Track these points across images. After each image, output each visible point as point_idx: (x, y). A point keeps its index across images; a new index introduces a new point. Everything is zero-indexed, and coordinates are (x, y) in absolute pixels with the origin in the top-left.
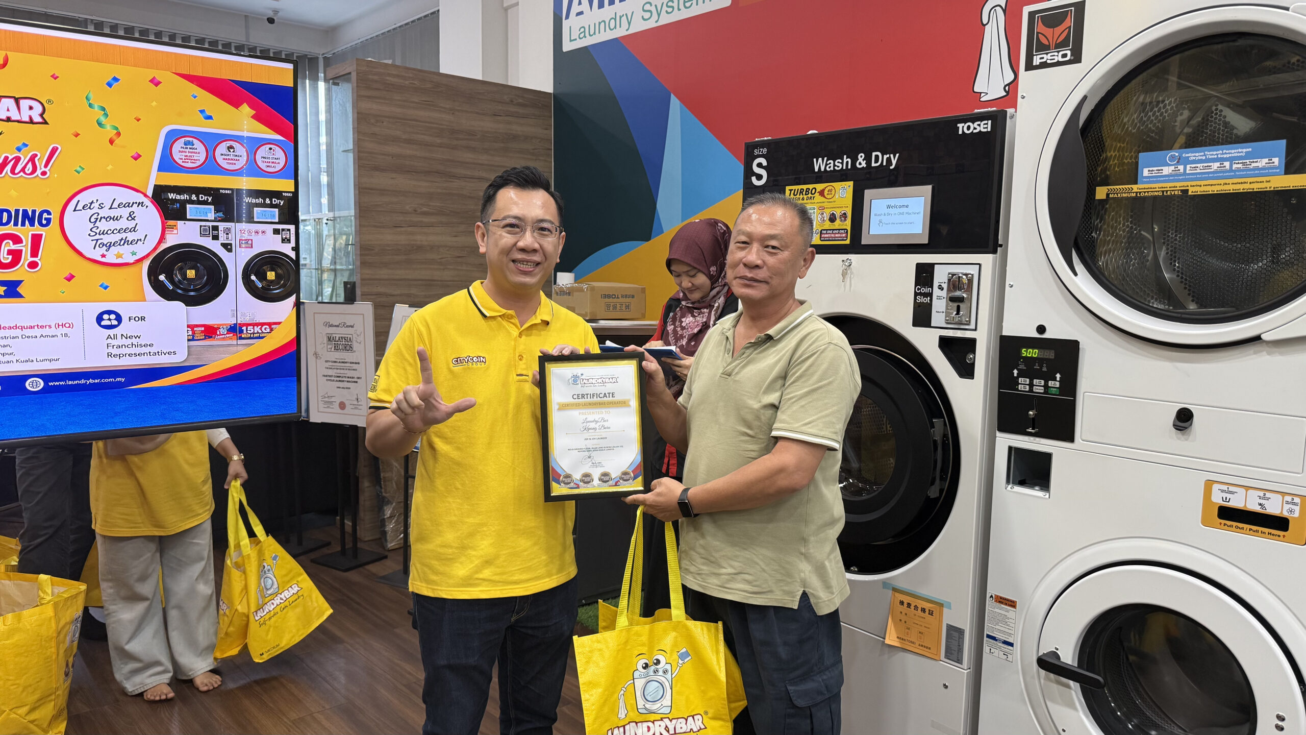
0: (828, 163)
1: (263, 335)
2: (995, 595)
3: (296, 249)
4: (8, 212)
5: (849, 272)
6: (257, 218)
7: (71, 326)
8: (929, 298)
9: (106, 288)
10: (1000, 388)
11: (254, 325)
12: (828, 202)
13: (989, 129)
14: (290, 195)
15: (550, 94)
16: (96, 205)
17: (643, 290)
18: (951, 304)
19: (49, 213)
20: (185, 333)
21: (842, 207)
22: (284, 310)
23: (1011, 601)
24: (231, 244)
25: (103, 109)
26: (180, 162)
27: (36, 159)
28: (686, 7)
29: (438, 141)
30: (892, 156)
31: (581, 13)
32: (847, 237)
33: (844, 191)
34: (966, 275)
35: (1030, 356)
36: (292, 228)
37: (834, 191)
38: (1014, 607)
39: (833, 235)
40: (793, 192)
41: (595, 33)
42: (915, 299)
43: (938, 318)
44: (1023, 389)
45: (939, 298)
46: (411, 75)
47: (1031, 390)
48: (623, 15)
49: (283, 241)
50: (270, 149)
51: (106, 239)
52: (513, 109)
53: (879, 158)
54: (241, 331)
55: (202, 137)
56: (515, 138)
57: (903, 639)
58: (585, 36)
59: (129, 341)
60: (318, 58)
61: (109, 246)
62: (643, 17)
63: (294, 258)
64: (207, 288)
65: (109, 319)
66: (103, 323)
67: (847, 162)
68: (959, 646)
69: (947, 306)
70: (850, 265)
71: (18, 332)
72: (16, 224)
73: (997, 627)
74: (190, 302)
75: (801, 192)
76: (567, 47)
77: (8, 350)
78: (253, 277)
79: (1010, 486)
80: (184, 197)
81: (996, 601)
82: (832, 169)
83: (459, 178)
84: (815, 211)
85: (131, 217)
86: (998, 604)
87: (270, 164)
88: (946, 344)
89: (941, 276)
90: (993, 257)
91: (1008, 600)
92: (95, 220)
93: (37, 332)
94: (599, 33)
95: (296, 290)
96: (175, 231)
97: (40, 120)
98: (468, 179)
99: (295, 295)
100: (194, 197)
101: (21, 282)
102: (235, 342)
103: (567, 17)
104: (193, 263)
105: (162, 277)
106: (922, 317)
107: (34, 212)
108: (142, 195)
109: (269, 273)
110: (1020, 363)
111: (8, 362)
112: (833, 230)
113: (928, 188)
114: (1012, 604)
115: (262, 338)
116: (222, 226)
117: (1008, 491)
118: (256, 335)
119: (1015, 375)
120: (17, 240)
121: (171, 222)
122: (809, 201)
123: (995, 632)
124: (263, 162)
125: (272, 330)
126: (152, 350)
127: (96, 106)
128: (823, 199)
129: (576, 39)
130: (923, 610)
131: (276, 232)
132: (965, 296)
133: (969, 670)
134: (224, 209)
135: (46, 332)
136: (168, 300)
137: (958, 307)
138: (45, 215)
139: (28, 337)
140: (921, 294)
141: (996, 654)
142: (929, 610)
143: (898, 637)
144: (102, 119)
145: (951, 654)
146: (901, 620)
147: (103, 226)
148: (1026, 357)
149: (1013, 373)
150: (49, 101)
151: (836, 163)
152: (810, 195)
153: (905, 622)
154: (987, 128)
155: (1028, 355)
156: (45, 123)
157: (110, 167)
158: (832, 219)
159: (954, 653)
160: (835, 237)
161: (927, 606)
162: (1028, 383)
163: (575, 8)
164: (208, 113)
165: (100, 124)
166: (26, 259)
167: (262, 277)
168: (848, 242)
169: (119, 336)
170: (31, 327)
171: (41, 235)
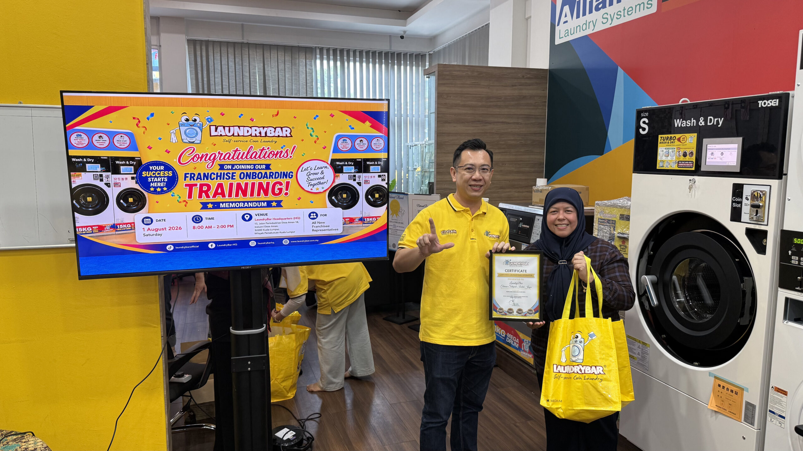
0: (683, 122)
1: (373, 222)
2: (775, 387)
3: (388, 184)
4: (278, 173)
5: (694, 186)
6: (372, 171)
7: (299, 218)
8: (740, 205)
9: (312, 202)
10: (780, 261)
11: (369, 217)
12: (682, 145)
13: (777, 105)
14: (386, 159)
15: (547, 69)
16: (309, 169)
17: (587, 189)
18: (753, 209)
19: (292, 173)
20: (341, 221)
21: (690, 148)
22: (382, 211)
23: (784, 391)
24: (361, 183)
25: (312, 129)
26: (341, 148)
27: (288, 151)
28: (628, 15)
29: (480, 104)
30: (719, 119)
31: (566, 22)
32: (693, 166)
33: (691, 139)
34: (761, 191)
35: (799, 243)
36: (386, 174)
37: (686, 138)
38: (786, 395)
39: (685, 165)
40: (662, 138)
41: (574, 33)
42: (732, 205)
43: (745, 217)
44: (794, 263)
45: (746, 205)
46: (466, 70)
47: (799, 264)
48: (591, 22)
49: (382, 180)
50: (378, 140)
51: (313, 182)
52: (523, 81)
53: (712, 121)
54: (364, 220)
55: (350, 137)
56: (524, 97)
57: (719, 407)
58: (568, 35)
59: (320, 225)
60: (426, 55)
61: (314, 185)
62: (602, 22)
63: (387, 188)
64: (351, 202)
65: (313, 216)
66: (311, 217)
67: (694, 122)
68: (753, 415)
69: (750, 210)
70: (695, 183)
71: (280, 221)
72: (281, 178)
73: (775, 406)
74: (345, 208)
75: (667, 139)
76: (558, 42)
77: (276, 228)
78: (369, 197)
79: (786, 321)
80: (342, 163)
81: (775, 390)
82: (685, 126)
83: (490, 123)
84: (675, 150)
85: (322, 173)
86: (776, 392)
87: (378, 147)
88: (750, 233)
89: (747, 191)
90: (779, 181)
91: (782, 390)
92: (309, 175)
93: (287, 221)
94: (576, 33)
95: (387, 202)
96: (339, 178)
97: (290, 135)
98: (496, 124)
99: (387, 204)
100: (346, 163)
101: (282, 201)
102: (361, 225)
103: (558, 25)
104: (345, 191)
105: (333, 198)
106: (736, 215)
107: (287, 172)
108: (326, 164)
109: (376, 195)
110: (792, 247)
111: (277, 233)
112: (685, 161)
113: (740, 139)
114: (785, 393)
115: (373, 223)
116: (357, 175)
117: (784, 324)
118: (371, 222)
119: (790, 254)
120: (281, 184)
121: (337, 174)
122: (671, 144)
123: (774, 409)
124: (374, 146)
125: (377, 220)
126: (329, 228)
127: (310, 128)
128: (679, 143)
129: (563, 37)
130: (732, 391)
131: (379, 176)
132: (761, 204)
133: (759, 430)
134: (358, 168)
135: (290, 221)
136: (336, 207)
137: (757, 211)
138: (291, 174)
139: (284, 223)
140: (735, 202)
141: (774, 422)
142: (735, 392)
143: (716, 406)
144: (312, 133)
145: (748, 419)
146: (718, 396)
147: (312, 177)
148: (797, 244)
149: (789, 253)
150: (293, 128)
151: (687, 123)
152: (672, 141)
153: (721, 397)
154: (776, 104)
155: (798, 243)
156: (292, 136)
157: (315, 153)
158: (685, 155)
159: (749, 419)
160: (686, 166)
161: (734, 389)
162: (797, 259)
163: (563, 19)
164: (352, 127)
165: (311, 135)
166: (284, 192)
167: (373, 196)
168: (693, 169)
169: (317, 223)
170: (285, 219)
171: (289, 182)
